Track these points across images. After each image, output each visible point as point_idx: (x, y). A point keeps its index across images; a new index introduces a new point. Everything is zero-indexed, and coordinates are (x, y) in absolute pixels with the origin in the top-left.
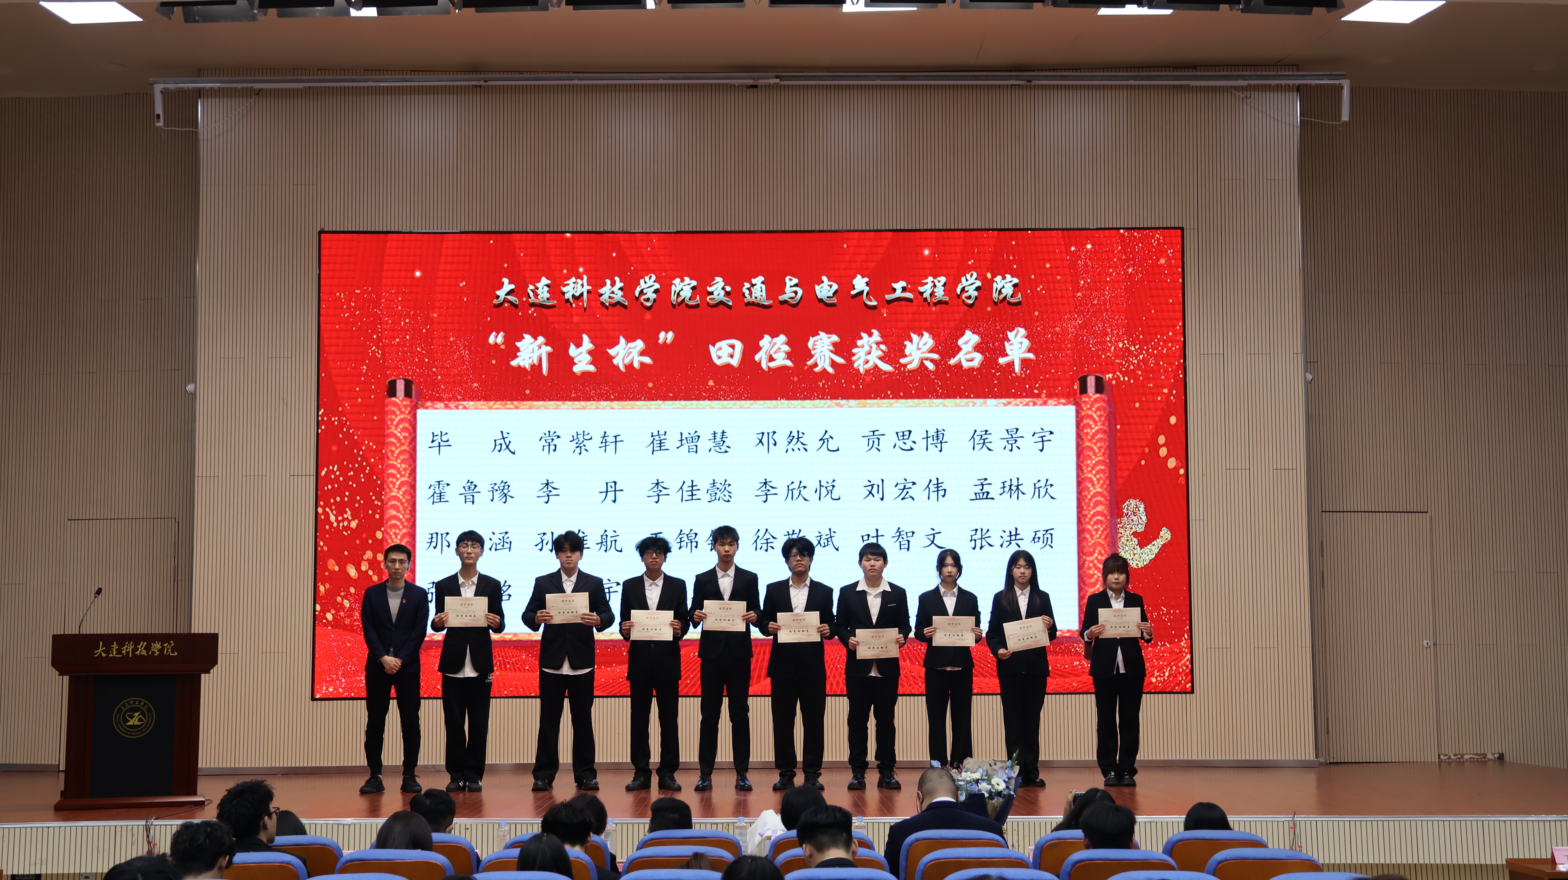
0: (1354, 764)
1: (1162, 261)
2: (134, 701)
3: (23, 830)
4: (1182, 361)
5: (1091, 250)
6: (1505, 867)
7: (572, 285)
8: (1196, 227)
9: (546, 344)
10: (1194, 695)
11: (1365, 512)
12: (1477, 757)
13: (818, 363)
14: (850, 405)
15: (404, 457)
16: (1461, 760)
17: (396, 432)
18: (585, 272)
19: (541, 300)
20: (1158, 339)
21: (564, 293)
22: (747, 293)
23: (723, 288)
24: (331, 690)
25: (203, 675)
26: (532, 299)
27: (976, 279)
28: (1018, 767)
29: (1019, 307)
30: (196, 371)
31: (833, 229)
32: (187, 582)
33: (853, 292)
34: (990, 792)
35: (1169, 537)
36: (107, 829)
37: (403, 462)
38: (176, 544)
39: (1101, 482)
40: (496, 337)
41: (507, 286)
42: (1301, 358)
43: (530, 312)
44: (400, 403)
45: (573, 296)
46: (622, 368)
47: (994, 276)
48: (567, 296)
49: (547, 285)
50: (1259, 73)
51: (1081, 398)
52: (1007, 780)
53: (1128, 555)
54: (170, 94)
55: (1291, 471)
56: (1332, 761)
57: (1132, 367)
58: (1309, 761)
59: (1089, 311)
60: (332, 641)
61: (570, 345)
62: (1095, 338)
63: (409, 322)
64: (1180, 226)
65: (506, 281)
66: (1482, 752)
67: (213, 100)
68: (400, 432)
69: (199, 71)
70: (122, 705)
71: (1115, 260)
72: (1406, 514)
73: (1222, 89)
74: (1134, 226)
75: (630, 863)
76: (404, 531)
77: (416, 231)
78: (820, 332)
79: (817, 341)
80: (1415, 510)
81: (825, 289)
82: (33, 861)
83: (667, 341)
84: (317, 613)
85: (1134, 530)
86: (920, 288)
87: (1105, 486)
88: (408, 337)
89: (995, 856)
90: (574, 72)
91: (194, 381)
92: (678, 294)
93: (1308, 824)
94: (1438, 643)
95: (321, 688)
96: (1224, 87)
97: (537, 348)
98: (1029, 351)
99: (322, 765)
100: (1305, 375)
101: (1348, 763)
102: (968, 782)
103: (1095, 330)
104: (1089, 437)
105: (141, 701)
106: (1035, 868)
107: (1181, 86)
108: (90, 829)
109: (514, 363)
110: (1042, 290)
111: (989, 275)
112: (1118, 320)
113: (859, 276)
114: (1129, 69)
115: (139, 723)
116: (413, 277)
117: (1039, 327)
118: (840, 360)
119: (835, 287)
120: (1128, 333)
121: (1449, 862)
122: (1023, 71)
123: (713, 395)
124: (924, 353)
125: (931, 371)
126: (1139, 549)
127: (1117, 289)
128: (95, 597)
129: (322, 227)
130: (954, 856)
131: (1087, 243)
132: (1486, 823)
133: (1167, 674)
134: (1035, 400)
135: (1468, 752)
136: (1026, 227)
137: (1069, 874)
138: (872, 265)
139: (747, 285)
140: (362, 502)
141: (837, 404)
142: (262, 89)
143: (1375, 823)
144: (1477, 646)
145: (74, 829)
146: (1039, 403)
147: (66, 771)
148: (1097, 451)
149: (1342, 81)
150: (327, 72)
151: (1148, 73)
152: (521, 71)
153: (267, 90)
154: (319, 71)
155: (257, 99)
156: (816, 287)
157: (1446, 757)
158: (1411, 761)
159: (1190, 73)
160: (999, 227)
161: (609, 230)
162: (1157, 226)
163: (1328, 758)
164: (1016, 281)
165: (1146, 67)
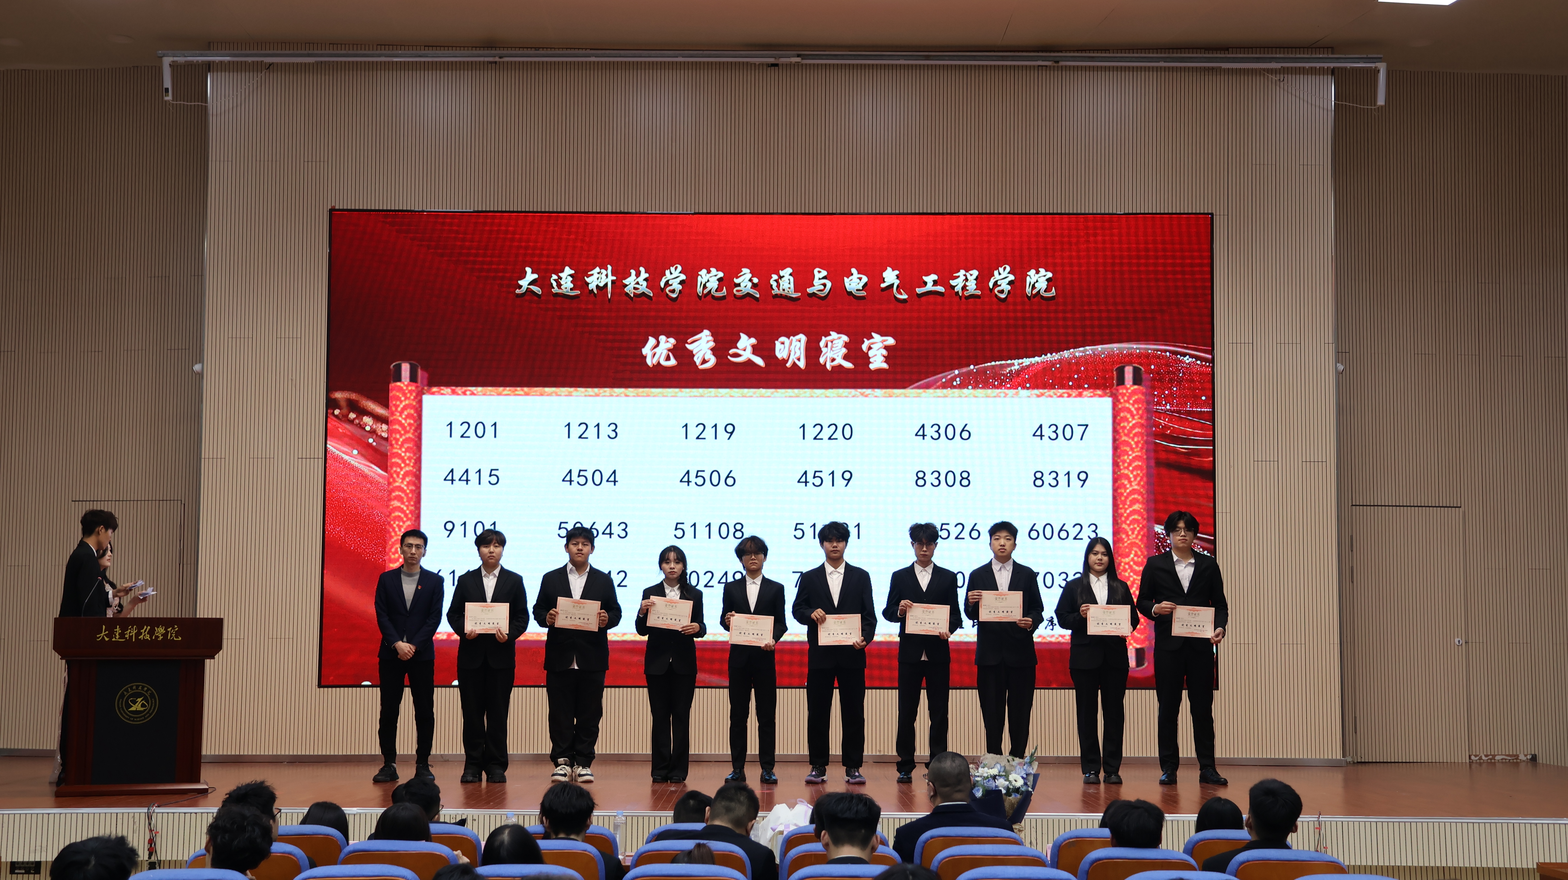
0: (1382, 764)
2: (137, 687)
3: (23, 817)
6: (1536, 871)
7: (596, 276)
8: (1226, 213)
11: (1396, 506)
12: (1509, 758)
14: (876, 394)
15: (408, 445)
16: (1493, 761)
17: (400, 419)
18: (609, 263)
19: (565, 291)
21: (588, 284)
22: (774, 285)
23: (750, 280)
25: (207, 661)
26: (556, 290)
27: (1009, 273)
28: (1037, 763)
29: (1053, 301)
30: (203, 350)
31: (854, 211)
32: (192, 566)
33: (883, 285)
34: (1008, 789)
36: (108, 816)
37: (407, 450)
38: (182, 527)
39: (1139, 479)
41: (530, 276)
42: (1332, 348)
43: (553, 303)
44: (405, 388)
45: (597, 286)
47: (1028, 269)
48: (591, 287)
49: (571, 276)
50: (1293, 56)
51: (1118, 390)
52: (1025, 776)
54: (179, 67)
55: (1320, 464)
56: (1359, 760)
58: (1336, 759)
64: (1210, 211)
65: (528, 270)
66: (1515, 753)
67: (223, 74)
68: (405, 419)
69: (209, 45)
70: (125, 690)
72: (1439, 509)
73: (1253, 72)
74: (1163, 212)
75: (639, 857)
77: (428, 210)
80: (1448, 505)
81: (855, 282)
82: (33, 848)
86: (951, 282)
87: (1142, 483)
89: (1012, 853)
90: (591, 49)
91: (201, 361)
92: (705, 285)
93: (1334, 824)
94: (1470, 641)
95: (328, 675)
96: (1256, 69)
99: (328, 753)
100: (1336, 365)
101: (1376, 762)
102: (985, 778)
104: (1126, 431)
105: (144, 686)
106: (1052, 866)
107: (1213, 68)
108: (91, 816)
111: (1022, 269)
113: (889, 269)
114: (1159, 50)
115: (142, 709)
119: (865, 279)
121: (1478, 865)
122: (1050, 51)
129: (333, 204)
130: (970, 853)
132: (1517, 826)
134: (1070, 391)
135: (1500, 753)
136: (1052, 211)
137: (1087, 873)
139: (775, 277)
141: (862, 394)
142: (273, 63)
143: (1402, 825)
144: (1511, 645)
145: (74, 816)
146: (1074, 395)
148: (1134, 446)
149: (1378, 65)
150: (339, 46)
151: (1179, 55)
152: (537, 47)
153: (277, 64)
154: (331, 46)
155: (267, 74)
156: (845, 279)
157: (1477, 758)
158: (1441, 761)
159: (1222, 55)
160: (1024, 212)
161: (626, 210)
162: (1187, 211)
163: (1355, 757)
164: (1050, 275)
165: (1176, 49)
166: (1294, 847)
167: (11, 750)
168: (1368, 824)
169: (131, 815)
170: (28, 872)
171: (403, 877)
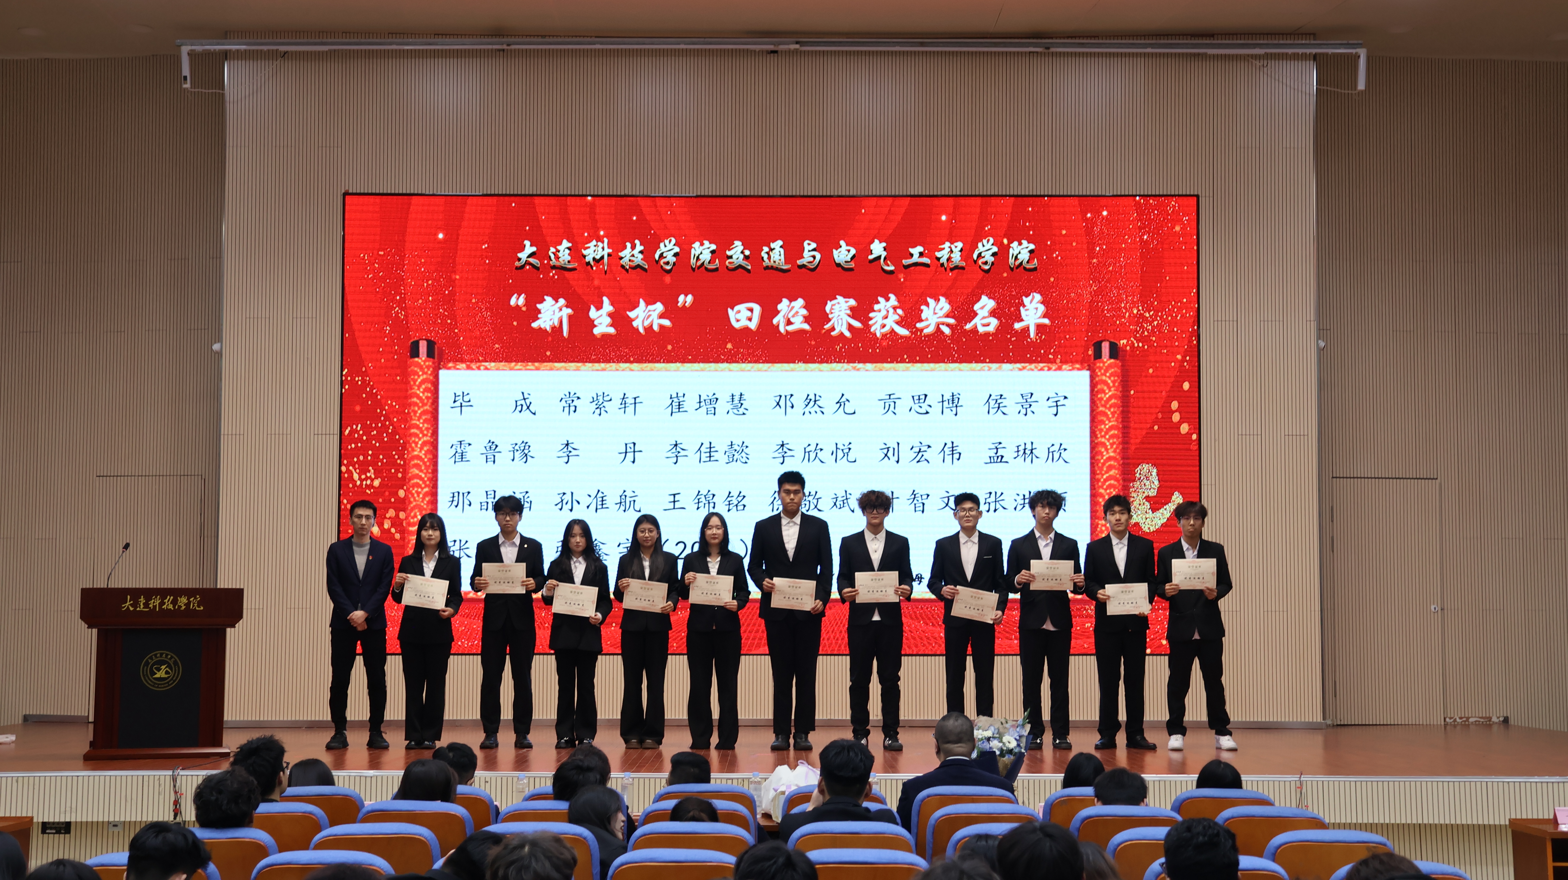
0: (1360, 727)
1: (1178, 228)
2: (161, 654)
3: (53, 779)
4: (1196, 327)
5: (1107, 217)
6: (1508, 827)
7: (593, 248)
8: (1211, 195)
9: (567, 306)
11: (1375, 478)
12: (1482, 720)
13: (836, 327)
14: (867, 368)
15: (426, 417)
16: (1467, 723)
17: (418, 392)
18: (606, 235)
19: (563, 263)
20: (1172, 305)
21: (584, 256)
22: (765, 257)
23: (742, 252)
25: (228, 630)
26: (553, 262)
27: (992, 245)
29: (1035, 272)
30: (222, 330)
31: (851, 194)
32: (213, 538)
33: (871, 257)
34: (1001, 750)
36: (135, 778)
37: (425, 421)
38: (202, 501)
39: (1115, 446)
40: (518, 299)
41: (529, 249)
42: (1314, 325)
43: (551, 274)
44: (422, 363)
45: (594, 259)
46: (641, 330)
47: (1011, 242)
48: (588, 259)
49: (569, 248)
50: (1276, 42)
51: (1095, 364)
52: (1018, 738)
53: (1141, 519)
54: (197, 56)
55: (1302, 437)
56: (1339, 723)
57: (1146, 333)
58: (1317, 722)
59: (1104, 277)
61: (590, 307)
62: (1110, 304)
63: (433, 284)
64: (1196, 193)
65: (527, 243)
66: (1488, 715)
67: (239, 62)
68: (423, 393)
69: (226, 34)
70: (149, 658)
71: (1131, 227)
72: (1416, 480)
73: (1239, 57)
74: (1150, 193)
75: (646, 816)
76: (426, 489)
77: (439, 193)
78: (837, 296)
79: (834, 305)
80: (1425, 477)
81: (843, 254)
82: (63, 809)
83: (686, 304)
85: (1146, 494)
86: (937, 253)
87: (1118, 451)
88: (430, 298)
89: (1006, 812)
90: (596, 37)
91: (220, 340)
92: (698, 257)
93: (1315, 783)
94: (1446, 608)
96: (1241, 55)
97: (558, 310)
98: (1045, 316)
100: (1317, 342)
101: (1355, 725)
103: (1110, 296)
104: (1103, 402)
105: (168, 655)
107: (1199, 54)
109: (535, 325)
110: (1057, 256)
111: (1005, 241)
112: (1132, 286)
113: (877, 241)
114: (1147, 37)
115: (166, 676)
116: (436, 239)
117: (1055, 292)
118: (857, 324)
119: (853, 251)
120: (1143, 301)
122: (1041, 38)
123: (731, 358)
124: (940, 317)
125: (947, 336)
126: (1151, 512)
127: (1132, 256)
128: (123, 552)
129: (347, 188)
130: (966, 812)
131: (1103, 210)
132: (1490, 784)
134: (1050, 365)
135: (1474, 715)
136: (1042, 193)
138: (890, 230)
139: (766, 249)
140: (385, 461)
141: (854, 368)
142: (287, 52)
143: (1380, 784)
144: (1484, 611)
145: (102, 778)
146: (1054, 368)
147: (94, 723)
148: (1110, 416)
149: (1358, 50)
150: (352, 35)
151: (1166, 41)
152: (543, 35)
153: (292, 52)
154: (344, 34)
155: (282, 62)
156: (834, 251)
157: (1452, 720)
158: (1417, 723)
159: (1208, 42)
160: (1016, 193)
161: (630, 193)
162: (1173, 193)
163: (1335, 720)
164: (1032, 246)
165: (1164, 35)
166: (1277, 804)
168: (1347, 784)
169: (157, 778)
170: (58, 832)
171: (420, 835)
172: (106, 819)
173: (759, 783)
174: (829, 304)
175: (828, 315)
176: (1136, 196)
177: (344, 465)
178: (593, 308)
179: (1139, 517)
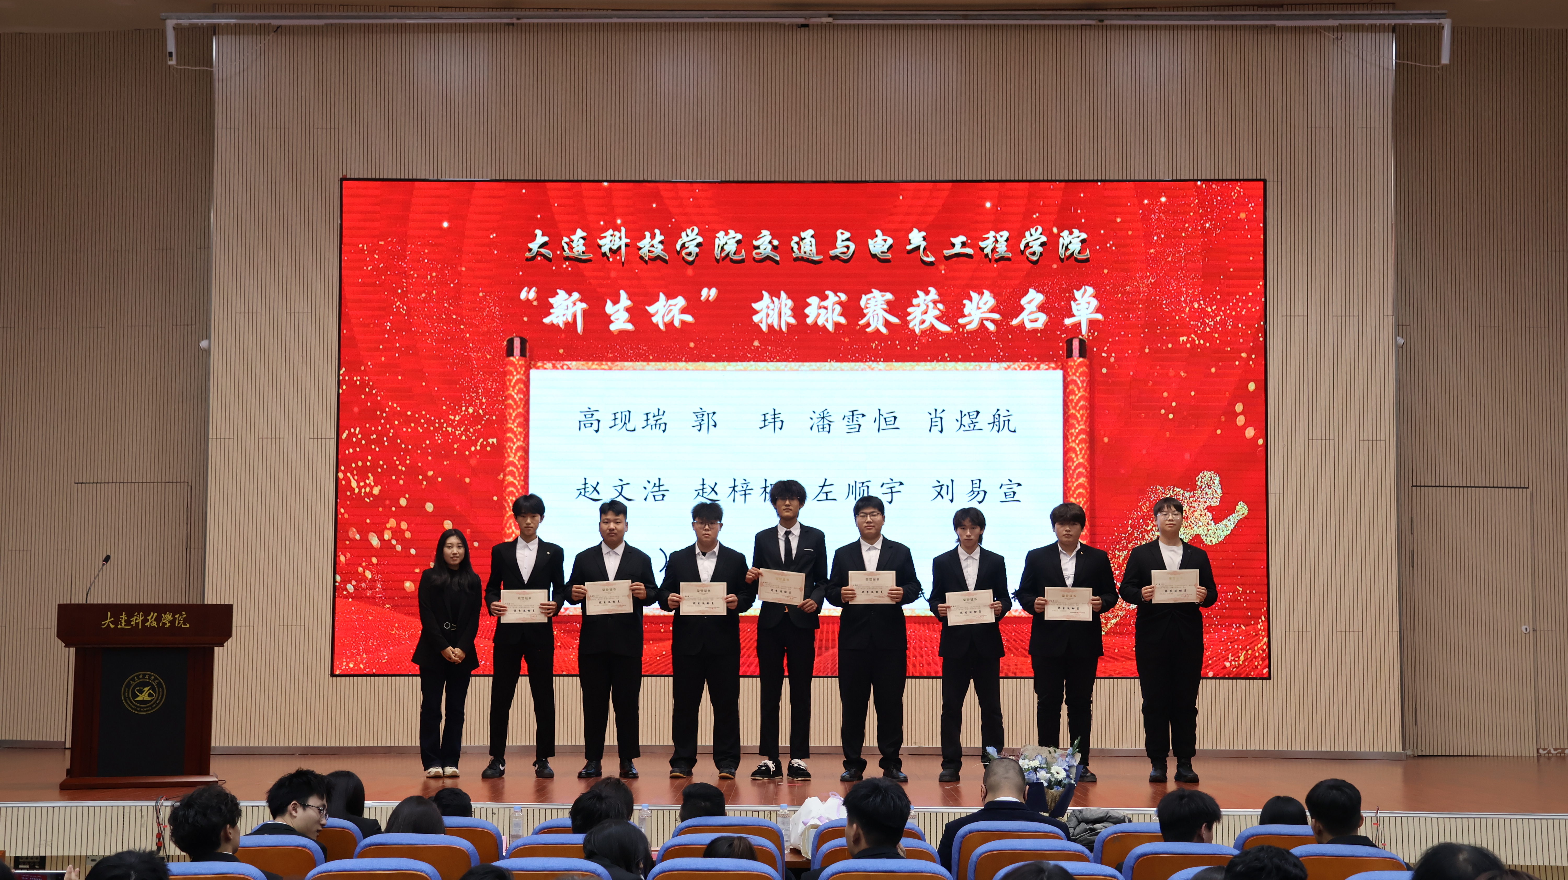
0: (1444, 758)
1: (1243, 215)
2: (144, 675)
3: (27, 810)
4: (1262, 323)
5: (1165, 203)
7: (609, 238)
8: (1280, 179)
9: (581, 301)
10: (1271, 681)
11: (1459, 487)
13: (871, 323)
16: (1562, 755)
18: (623, 224)
19: (577, 253)
20: (1236, 299)
21: (600, 247)
22: (795, 247)
23: (770, 242)
24: (351, 665)
25: (216, 649)
26: (567, 253)
27: (1041, 234)
28: (1080, 755)
29: (1087, 264)
30: (210, 326)
31: (888, 179)
32: (200, 550)
33: (909, 247)
34: (1049, 781)
35: (1246, 512)
36: (115, 809)
38: (189, 510)
40: (528, 292)
41: (541, 239)
42: (1391, 321)
43: (564, 266)
45: (611, 249)
46: (662, 327)
47: (1061, 230)
48: (604, 250)
49: (583, 238)
50: (1353, 12)
52: (1067, 768)
53: (1202, 531)
54: (183, 30)
55: (1379, 442)
56: (1420, 754)
57: (1208, 329)
58: (1395, 753)
59: (1162, 269)
60: (352, 614)
61: (606, 302)
62: (1168, 297)
63: (437, 276)
64: (1263, 177)
65: (539, 232)
67: (229, 37)
69: (214, 7)
70: (131, 680)
71: (1192, 214)
72: (1505, 489)
73: (1310, 29)
74: (1212, 178)
75: (665, 851)
77: (444, 179)
78: (873, 290)
79: (869, 299)
80: (1515, 486)
81: (879, 244)
82: (37, 843)
83: (710, 299)
84: (337, 584)
85: (1208, 504)
86: (980, 243)
88: (434, 292)
89: (1054, 848)
90: (613, 10)
91: (208, 337)
92: (722, 248)
93: (1392, 820)
94: (1538, 628)
95: (341, 664)
96: (1312, 27)
97: (572, 304)
98: (1098, 311)
99: (342, 745)
100: (1395, 338)
101: (1438, 756)
103: (1168, 289)
105: (151, 675)
106: (1096, 862)
107: (1266, 26)
109: (547, 320)
110: (1111, 246)
111: (1055, 230)
112: (1193, 278)
113: (915, 230)
114: (1209, 8)
115: (149, 699)
116: (442, 229)
117: (1108, 285)
118: (894, 320)
119: (890, 241)
120: (1205, 294)
121: (1546, 864)
122: (1095, 10)
123: (759, 357)
124: (984, 312)
125: (991, 332)
126: (1213, 524)
127: (1192, 246)
128: (103, 564)
129: (345, 173)
130: (1007, 848)
131: (1162, 196)
133: (1242, 658)
136: (1095, 178)
137: (1133, 868)
138: (930, 218)
139: (796, 239)
140: (385, 467)
141: (891, 367)
142: (280, 26)
143: (1465, 821)
145: (80, 809)
147: (72, 749)
149: (1443, 21)
150: (350, 8)
151: (1230, 13)
152: (556, 8)
153: (285, 26)
154: (342, 7)
155: (275, 37)
156: (870, 240)
157: (1546, 752)
158: (1507, 754)
159: (1277, 13)
160: (1066, 178)
161: (650, 179)
162: (1237, 178)
163: (1416, 750)
164: (1084, 236)
165: (1228, 6)
167: (13, 741)
168: (1429, 820)
169: (139, 809)
171: (422, 872)
172: (84, 854)
173: (787, 816)
174: (864, 298)
175: (862, 309)
176: (1198, 180)
177: (342, 471)
178: (609, 303)
179: (1201, 529)
